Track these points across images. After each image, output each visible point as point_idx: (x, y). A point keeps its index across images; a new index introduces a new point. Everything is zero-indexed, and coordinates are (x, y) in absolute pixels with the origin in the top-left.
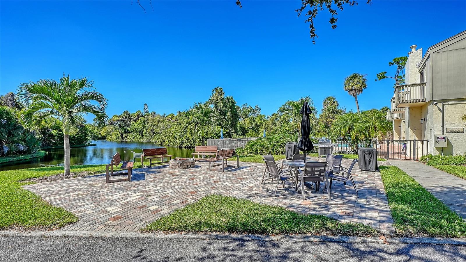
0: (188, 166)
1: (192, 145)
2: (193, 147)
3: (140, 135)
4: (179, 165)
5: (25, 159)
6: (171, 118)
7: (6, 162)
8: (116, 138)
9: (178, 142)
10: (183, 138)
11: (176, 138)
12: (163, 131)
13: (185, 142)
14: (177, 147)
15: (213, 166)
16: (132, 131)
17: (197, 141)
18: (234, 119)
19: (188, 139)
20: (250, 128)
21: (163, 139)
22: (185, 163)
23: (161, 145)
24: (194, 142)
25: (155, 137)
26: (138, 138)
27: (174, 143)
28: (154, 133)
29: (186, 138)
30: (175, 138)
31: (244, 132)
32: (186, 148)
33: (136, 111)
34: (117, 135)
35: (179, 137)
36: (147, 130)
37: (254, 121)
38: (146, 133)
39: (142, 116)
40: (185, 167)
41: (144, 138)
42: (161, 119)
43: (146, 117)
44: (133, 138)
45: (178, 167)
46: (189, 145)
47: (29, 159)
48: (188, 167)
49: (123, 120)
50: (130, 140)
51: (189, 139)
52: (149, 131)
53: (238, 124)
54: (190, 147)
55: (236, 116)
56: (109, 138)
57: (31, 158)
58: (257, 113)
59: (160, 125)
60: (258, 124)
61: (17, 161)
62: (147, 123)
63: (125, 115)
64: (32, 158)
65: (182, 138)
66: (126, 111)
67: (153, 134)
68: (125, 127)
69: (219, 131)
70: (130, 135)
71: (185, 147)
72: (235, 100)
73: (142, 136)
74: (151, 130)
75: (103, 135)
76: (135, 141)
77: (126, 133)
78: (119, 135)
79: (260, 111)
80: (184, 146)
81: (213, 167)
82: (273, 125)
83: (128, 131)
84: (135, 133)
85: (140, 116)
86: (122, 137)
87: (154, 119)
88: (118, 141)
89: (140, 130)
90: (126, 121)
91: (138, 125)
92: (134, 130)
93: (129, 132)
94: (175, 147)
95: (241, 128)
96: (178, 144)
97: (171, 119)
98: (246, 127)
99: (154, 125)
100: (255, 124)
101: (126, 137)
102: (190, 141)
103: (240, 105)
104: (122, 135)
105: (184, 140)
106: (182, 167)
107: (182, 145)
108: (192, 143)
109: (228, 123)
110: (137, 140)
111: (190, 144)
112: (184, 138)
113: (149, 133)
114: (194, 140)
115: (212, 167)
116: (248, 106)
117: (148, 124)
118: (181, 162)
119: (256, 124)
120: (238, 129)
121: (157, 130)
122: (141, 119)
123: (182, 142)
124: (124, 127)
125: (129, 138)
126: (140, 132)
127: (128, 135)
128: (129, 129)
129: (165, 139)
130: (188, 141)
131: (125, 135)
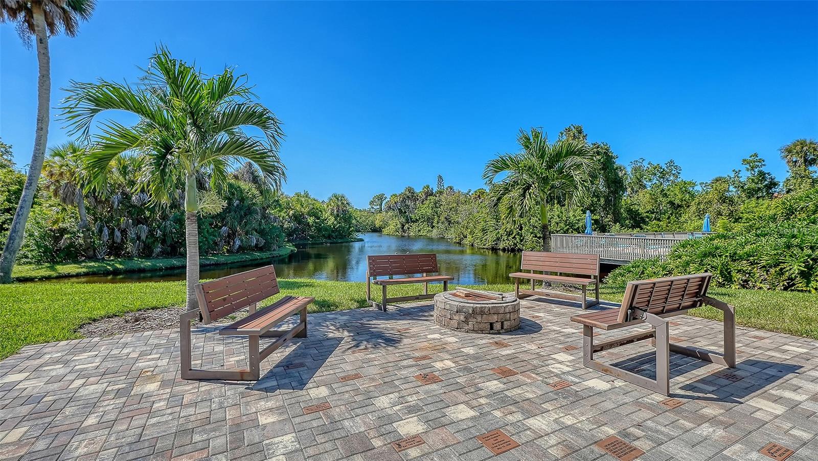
0: (491, 324)
1: (517, 246)
2: (519, 249)
3: (428, 225)
4: (462, 318)
5: (262, 259)
6: (479, 196)
7: (238, 262)
8: (395, 230)
9: (490, 238)
10: (499, 232)
11: (487, 232)
12: (464, 218)
13: (504, 241)
14: (487, 249)
15: (602, 348)
16: (416, 219)
17: (529, 237)
18: (612, 192)
19: (509, 234)
20: (654, 212)
21: (463, 234)
22: (482, 312)
23: (460, 243)
24: (521, 241)
25: (453, 229)
26: (425, 230)
27: (482, 241)
28: (450, 221)
29: (505, 231)
30: (484, 230)
31: (637, 221)
32: (506, 252)
33: (423, 187)
34: (397, 225)
35: (491, 229)
36: (439, 217)
37: (665, 195)
38: (438, 223)
39: (432, 194)
40: (482, 326)
41: (435, 231)
42: (462, 198)
43: (437, 195)
44: (419, 231)
45: (459, 324)
46: (510, 246)
47: (266, 258)
48: (492, 328)
49: (403, 201)
50: (414, 235)
51: (512, 234)
52: (442, 218)
53: (623, 203)
54: (513, 250)
55: (616, 184)
56: (385, 231)
57: (269, 258)
58: (672, 178)
59: (462, 208)
60: (677, 202)
61: (251, 260)
62: (440, 206)
63: (407, 193)
64: (271, 257)
65: (497, 231)
66: (409, 187)
67: (449, 224)
68: (407, 214)
69: (578, 218)
70: (414, 225)
71: (504, 250)
72: (614, 152)
73: (432, 228)
74: (446, 218)
75: (377, 226)
76: (422, 236)
77: (409, 222)
78: (399, 226)
79: (679, 173)
80: (501, 247)
81: (601, 350)
82: (724, 202)
83: (411, 219)
84: (421, 222)
85: (429, 194)
86: (402, 228)
87: (450, 198)
88: (397, 235)
89: (429, 218)
90: (408, 203)
91: (425, 209)
92: (420, 218)
93: (414, 222)
94: (484, 248)
95: (629, 211)
96: (490, 244)
97: (480, 198)
98: (641, 210)
99: (451, 209)
100: (668, 203)
101: (408, 228)
102: (513, 238)
103: (625, 164)
104: (403, 226)
105: (501, 236)
106: (470, 326)
107: (496, 244)
108: (517, 242)
109: (599, 200)
110: (424, 234)
111: (514, 244)
112: (501, 232)
113: (442, 223)
114: (521, 236)
115: (596, 350)
116: (645, 164)
117: (442, 208)
118: (470, 305)
119: (672, 203)
120: (622, 214)
121: (454, 218)
122: (430, 200)
123: (498, 239)
124: (405, 212)
125: (413, 231)
126: (429, 221)
127: (411, 226)
128: (413, 216)
129: (466, 233)
130: (510, 238)
131: (407, 226)
